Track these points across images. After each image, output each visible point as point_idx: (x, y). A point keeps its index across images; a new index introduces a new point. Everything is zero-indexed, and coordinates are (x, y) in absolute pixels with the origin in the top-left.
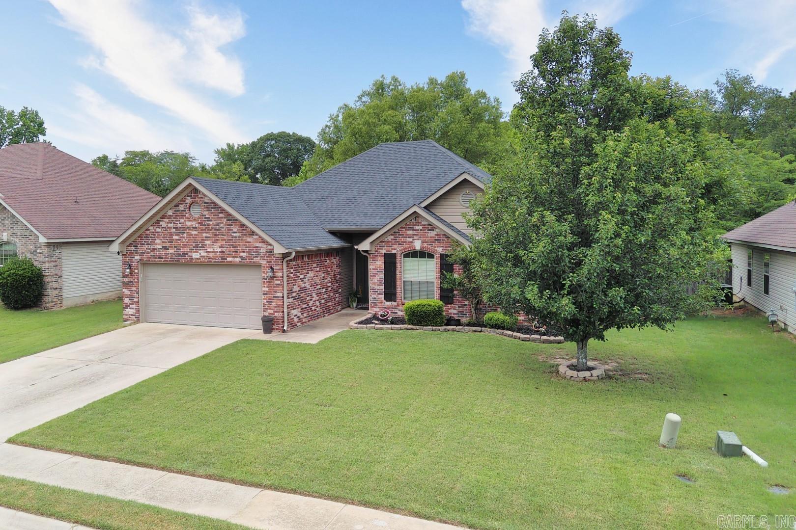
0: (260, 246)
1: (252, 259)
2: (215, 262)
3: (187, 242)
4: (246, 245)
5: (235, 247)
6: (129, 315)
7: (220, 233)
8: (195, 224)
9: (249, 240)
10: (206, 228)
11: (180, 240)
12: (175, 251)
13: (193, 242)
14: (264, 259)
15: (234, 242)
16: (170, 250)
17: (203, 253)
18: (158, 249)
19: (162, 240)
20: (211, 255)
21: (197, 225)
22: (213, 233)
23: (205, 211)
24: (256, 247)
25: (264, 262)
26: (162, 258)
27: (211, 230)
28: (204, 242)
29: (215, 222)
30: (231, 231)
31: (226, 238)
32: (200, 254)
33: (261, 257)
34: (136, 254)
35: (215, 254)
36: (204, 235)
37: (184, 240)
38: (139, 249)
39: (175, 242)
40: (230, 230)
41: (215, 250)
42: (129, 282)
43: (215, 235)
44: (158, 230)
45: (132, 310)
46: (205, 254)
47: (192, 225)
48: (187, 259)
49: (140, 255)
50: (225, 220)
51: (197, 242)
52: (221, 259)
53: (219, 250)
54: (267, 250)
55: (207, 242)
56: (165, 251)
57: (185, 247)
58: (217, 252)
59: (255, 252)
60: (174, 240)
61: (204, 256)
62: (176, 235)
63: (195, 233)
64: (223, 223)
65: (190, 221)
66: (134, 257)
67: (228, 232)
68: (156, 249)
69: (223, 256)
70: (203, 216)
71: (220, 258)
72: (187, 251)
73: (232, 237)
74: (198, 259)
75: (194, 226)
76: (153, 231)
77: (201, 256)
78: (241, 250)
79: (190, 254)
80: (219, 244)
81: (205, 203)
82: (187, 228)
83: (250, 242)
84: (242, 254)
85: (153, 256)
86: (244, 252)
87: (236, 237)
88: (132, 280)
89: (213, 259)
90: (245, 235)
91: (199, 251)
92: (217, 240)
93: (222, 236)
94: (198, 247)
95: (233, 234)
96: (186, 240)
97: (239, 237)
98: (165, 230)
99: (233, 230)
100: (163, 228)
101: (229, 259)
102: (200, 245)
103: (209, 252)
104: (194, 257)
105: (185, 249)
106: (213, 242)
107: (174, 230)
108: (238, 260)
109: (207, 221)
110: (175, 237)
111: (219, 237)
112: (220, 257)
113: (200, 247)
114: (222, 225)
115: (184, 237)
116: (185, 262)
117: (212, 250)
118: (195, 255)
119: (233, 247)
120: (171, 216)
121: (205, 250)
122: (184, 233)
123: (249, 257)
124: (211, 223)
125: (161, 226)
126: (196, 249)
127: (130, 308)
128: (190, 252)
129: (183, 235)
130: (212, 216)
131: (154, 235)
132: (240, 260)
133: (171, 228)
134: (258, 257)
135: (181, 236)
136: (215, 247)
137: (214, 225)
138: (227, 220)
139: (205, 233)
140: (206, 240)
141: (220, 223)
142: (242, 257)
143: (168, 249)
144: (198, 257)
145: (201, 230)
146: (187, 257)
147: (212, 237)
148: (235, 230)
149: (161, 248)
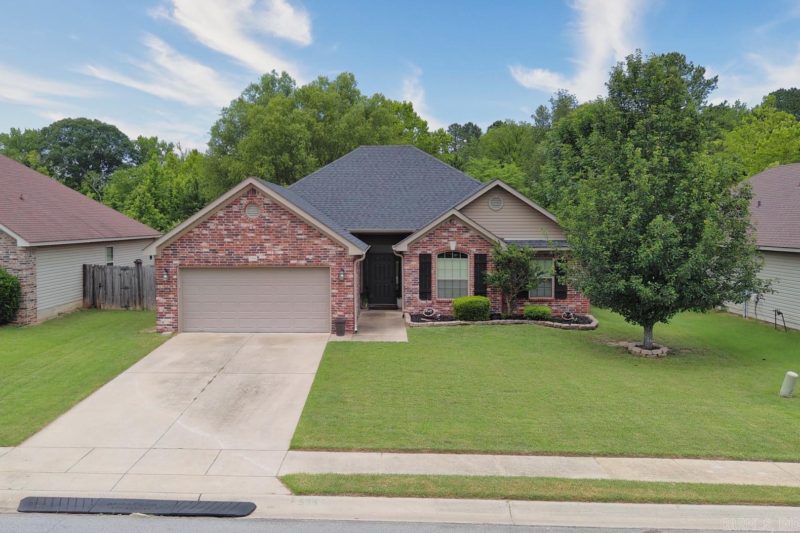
0: (329, 248)
1: (319, 262)
2: (276, 265)
3: (242, 245)
4: (313, 247)
5: (300, 250)
6: (165, 325)
7: (283, 235)
8: (251, 225)
9: (316, 242)
10: (266, 230)
11: (232, 243)
12: (226, 255)
13: (250, 245)
14: (333, 261)
15: (299, 245)
16: (220, 253)
17: (262, 256)
18: (205, 252)
19: (210, 242)
20: (271, 258)
21: (254, 227)
22: (274, 235)
23: (265, 212)
24: (324, 249)
25: (333, 264)
26: (210, 262)
27: (271, 232)
28: (263, 245)
29: (276, 224)
30: (295, 234)
31: (289, 240)
32: (258, 257)
33: (330, 259)
34: (175, 259)
35: (276, 257)
36: (264, 237)
37: (238, 243)
38: (178, 252)
39: (226, 245)
40: (295, 232)
41: (277, 253)
42: (165, 289)
43: (277, 237)
44: (205, 232)
45: (169, 320)
46: (265, 257)
47: (248, 227)
48: (242, 262)
49: (179, 260)
50: (289, 222)
51: (255, 245)
52: (284, 262)
53: (282, 252)
54: (336, 251)
55: (266, 245)
56: (214, 254)
57: (239, 250)
58: (279, 255)
59: (323, 254)
60: (225, 242)
61: (263, 260)
62: (227, 238)
63: (252, 235)
64: (286, 225)
65: (246, 222)
66: (172, 262)
67: (292, 235)
68: (202, 253)
69: (286, 258)
70: (262, 217)
71: (282, 261)
72: (242, 255)
73: (297, 239)
74: (255, 262)
75: (251, 228)
76: (198, 233)
77: (259, 259)
78: (308, 252)
79: (245, 257)
80: (281, 247)
81: (264, 204)
82: (242, 230)
83: (318, 244)
84: (307, 257)
85: (198, 260)
86: (310, 254)
87: (301, 239)
88: (169, 287)
89: (274, 262)
90: (312, 237)
91: (257, 254)
92: (279, 242)
93: (284, 238)
94: (255, 250)
95: (297, 236)
96: (241, 242)
97: (305, 239)
98: (214, 232)
99: (297, 232)
100: (211, 230)
101: (292, 262)
102: (259, 248)
103: (269, 255)
104: (250, 260)
105: (239, 252)
106: (273, 245)
107: (226, 232)
108: (303, 262)
109: (267, 222)
110: (226, 240)
111: (282, 239)
112: (282, 259)
113: (258, 250)
114: (285, 227)
115: (238, 240)
116: (239, 265)
117: (273, 253)
118: (252, 259)
119: (297, 250)
120: (222, 217)
121: (264, 252)
122: (238, 235)
123: (316, 259)
124: (272, 225)
125: (209, 227)
126: (253, 252)
127: (165, 318)
128: (245, 255)
129: (237, 237)
130: (274, 218)
131: (199, 237)
132: (306, 262)
133: (222, 230)
134: (326, 259)
135: (235, 238)
136: (276, 249)
137: (275, 227)
138: (291, 222)
139: (264, 235)
140: (265, 243)
141: (283, 225)
142: (308, 259)
143: (218, 253)
144: (256, 260)
145: (260, 232)
146: (241, 261)
147: (273, 240)
148: (300, 232)
149: (209, 251)
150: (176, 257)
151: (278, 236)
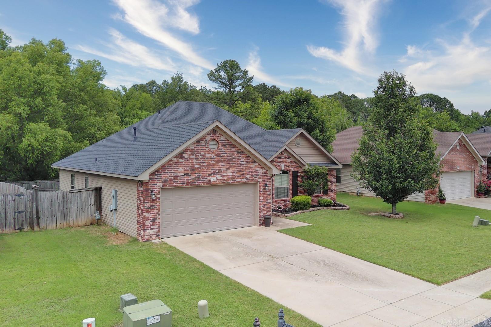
0: (259, 170)
1: (253, 179)
2: (228, 183)
3: (207, 170)
4: (250, 170)
5: (242, 172)
6: (151, 235)
7: (232, 162)
8: (213, 156)
9: (252, 166)
10: (222, 158)
11: (200, 168)
12: (196, 177)
13: (212, 170)
14: (261, 179)
15: (242, 168)
16: (192, 176)
17: (219, 177)
18: (181, 176)
19: (184, 168)
20: (225, 178)
21: (215, 157)
22: (227, 162)
23: (221, 146)
24: (256, 171)
25: (261, 181)
26: (185, 183)
27: (225, 160)
28: (220, 169)
29: (228, 154)
31: (236, 165)
32: (217, 178)
33: (259, 177)
34: (159, 182)
35: (228, 177)
36: (220, 164)
37: (204, 168)
38: (162, 177)
39: (196, 170)
40: (239, 160)
41: (228, 175)
42: (150, 206)
43: (228, 164)
44: (181, 160)
45: (154, 230)
46: (221, 178)
47: (211, 157)
48: (206, 182)
49: (162, 182)
50: (236, 153)
51: (215, 169)
52: (233, 181)
53: (231, 174)
54: (263, 172)
55: (222, 169)
56: (187, 177)
57: (205, 173)
58: (230, 176)
59: (255, 174)
60: (195, 168)
61: (220, 179)
62: (197, 164)
63: (213, 162)
64: (234, 155)
65: (209, 153)
66: (156, 184)
67: (237, 162)
68: (179, 176)
69: (234, 178)
70: (220, 150)
71: (232, 180)
72: (206, 177)
73: (241, 165)
74: (214, 182)
75: (212, 157)
76: (177, 161)
77: (218, 180)
78: (247, 173)
79: (208, 178)
80: (231, 170)
81: (221, 140)
82: (207, 159)
83: (252, 168)
84: (247, 176)
85: (176, 182)
87: (243, 165)
88: (154, 204)
89: (226, 181)
90: (249, 163)
91: (216, 176)
92: (230, 167)
93: (233, 164)
94: (215, 173)
95: (241, 163)
96: (206, 168)
97: (245, 165)
98: (188, 161)
99: (241, 160)
100: (185, 159)
101: (238, 180)
102: (217, 172)
103: (223, 176)
104: (212, 180)
105: (205, 175)
106: (226, 169)
107: (195, 161)
108: (244, 180)
109: (223, 153)
110: (196, 166)
111: (232, 164)
112: (232, 179)
113: (217, 173)
114: (233, 156)
115: (204, 166)
116: (204, 184)
117: (226, 175)
118: (213, 179)
120: (193, 149)
121: (220, 174)
122: (204, 162)
123: (251, 178)
124: (226, 155)
125: (184, 157)
127: (151, 229)
128: (209, 177)
129: (203, 164)
130: (227, 150)
131: (177, 165)
132: (245, 180)
133: (193, 159)
134: (257, 177)
135: (202, 165)
136: (228, 172)
137: (228, 157)
138: (237, 153)
139: (221, 162)
140: (221, 168)
141: (232, 155)
142: (247, 178)
143: (190, 176)
144: (215, 180)
145: (218, 160)
146: (206, 181)
148: (243, 160)
149: (184, 175)
150: (159, 181)
151: (229, 162)
